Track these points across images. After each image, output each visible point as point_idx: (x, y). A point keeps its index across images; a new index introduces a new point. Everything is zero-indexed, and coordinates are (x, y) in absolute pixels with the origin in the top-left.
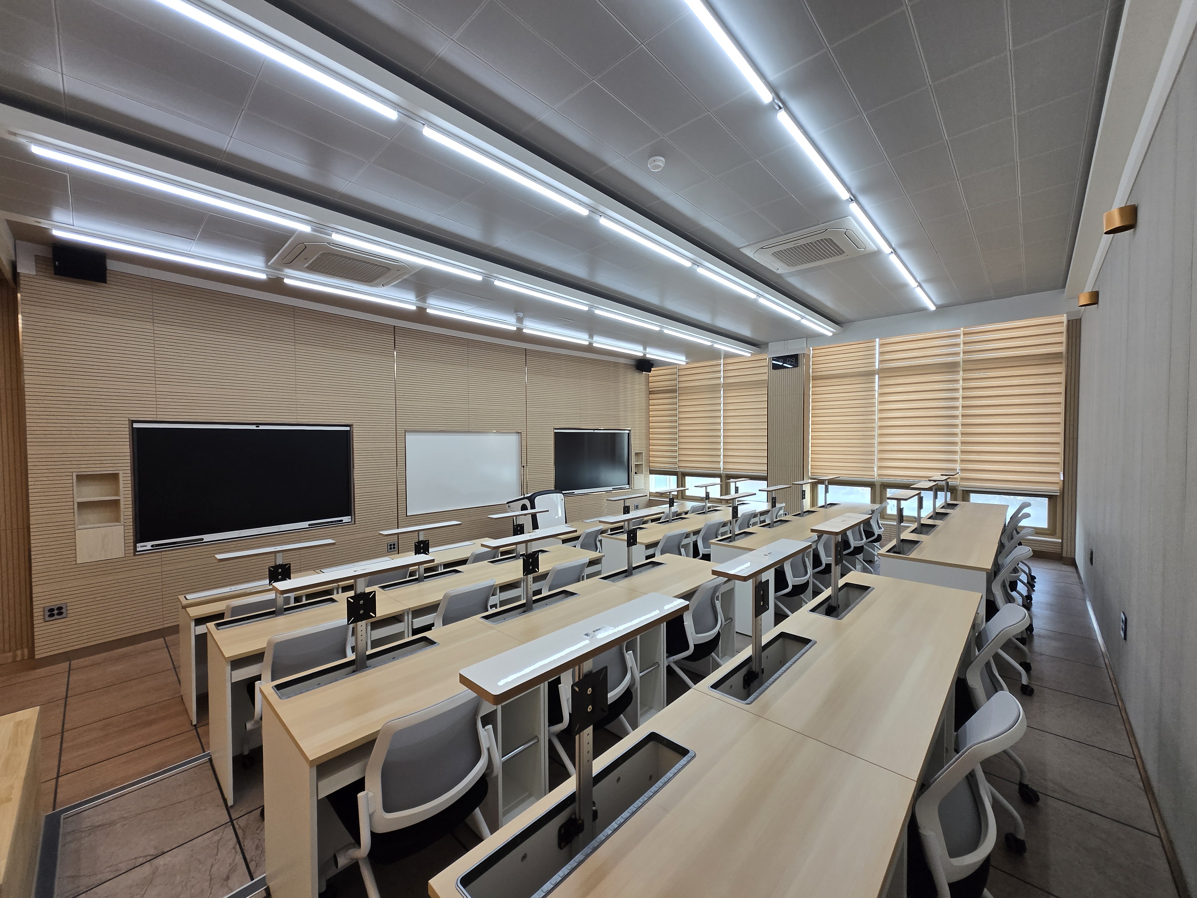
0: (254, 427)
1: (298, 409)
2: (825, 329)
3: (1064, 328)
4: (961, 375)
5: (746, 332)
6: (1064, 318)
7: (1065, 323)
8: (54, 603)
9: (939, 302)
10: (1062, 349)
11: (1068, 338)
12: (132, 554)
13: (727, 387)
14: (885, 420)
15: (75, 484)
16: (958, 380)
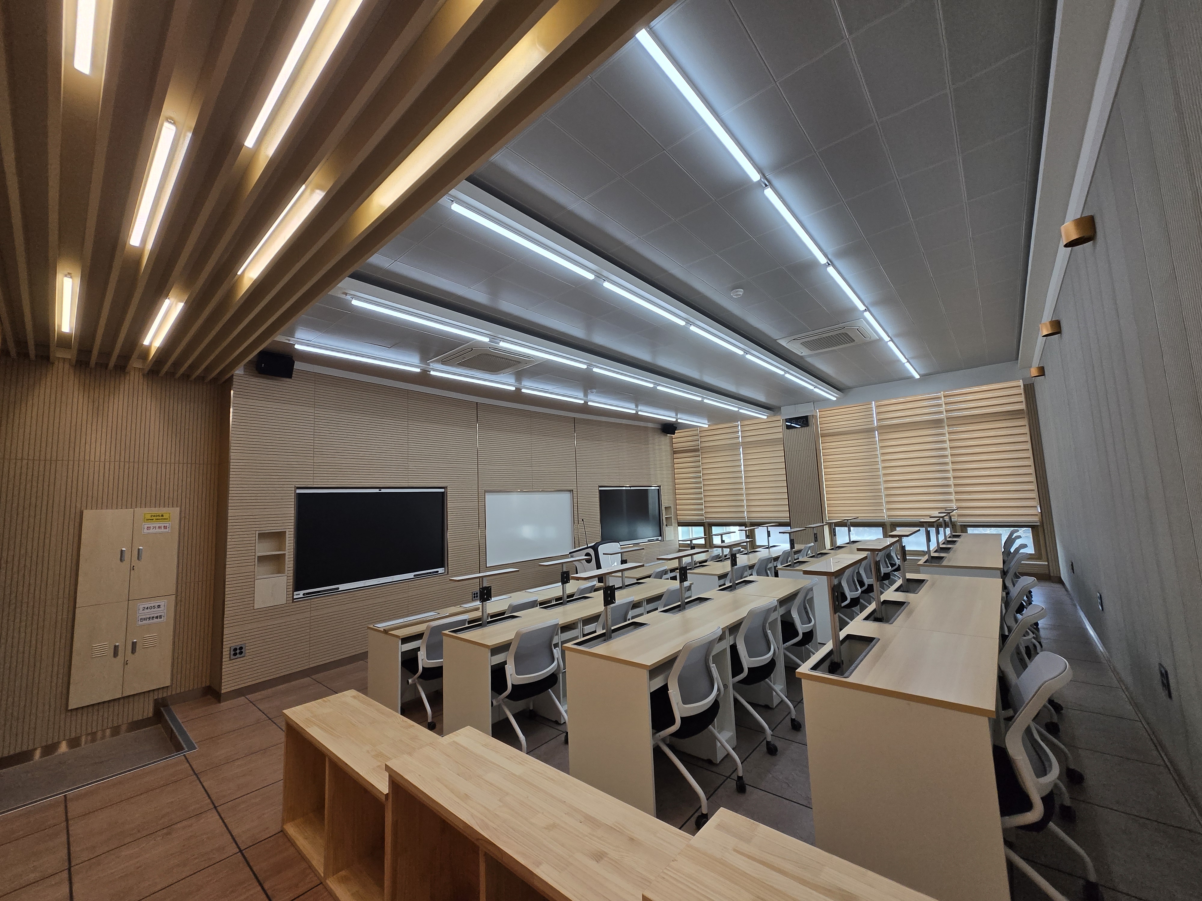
0: (377, 491)
1: (409, 474)
2: (830, 395)
3: (1022, 391)
4: (946, 430)
5: (761, 398)
6: (1021, 383)
7: (1022, 387)
8: (237, 644)
9: (922, 372)
10: (1023, 406)
11: (1026, 398)
12: (291, 602)
13: (746, 445)
14: (888, 468)
15: (257, 540)
16: (945, 434)
